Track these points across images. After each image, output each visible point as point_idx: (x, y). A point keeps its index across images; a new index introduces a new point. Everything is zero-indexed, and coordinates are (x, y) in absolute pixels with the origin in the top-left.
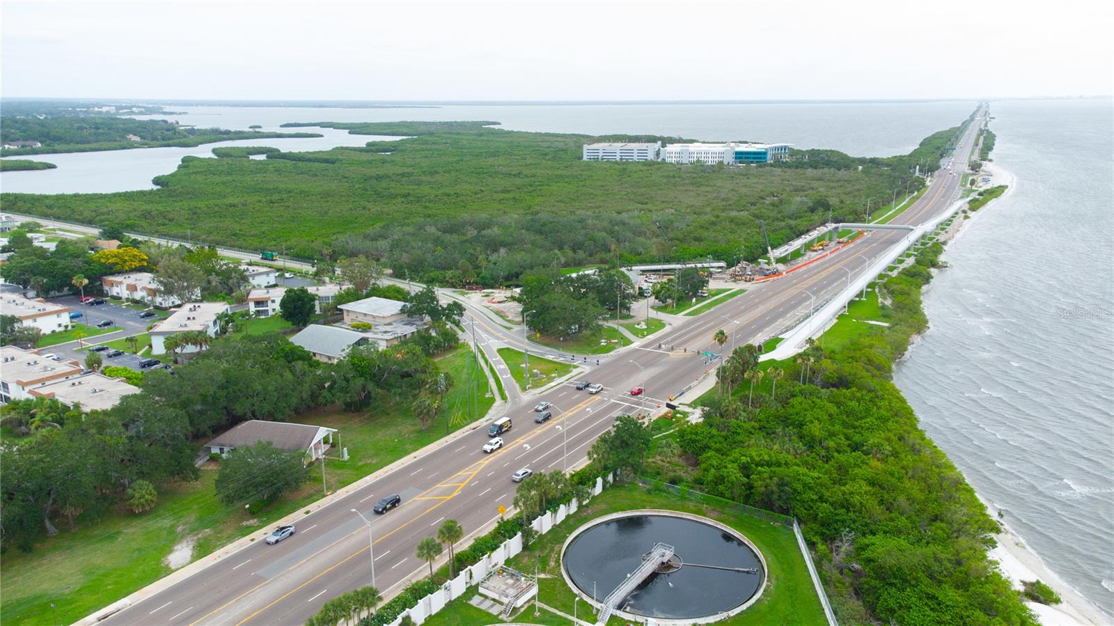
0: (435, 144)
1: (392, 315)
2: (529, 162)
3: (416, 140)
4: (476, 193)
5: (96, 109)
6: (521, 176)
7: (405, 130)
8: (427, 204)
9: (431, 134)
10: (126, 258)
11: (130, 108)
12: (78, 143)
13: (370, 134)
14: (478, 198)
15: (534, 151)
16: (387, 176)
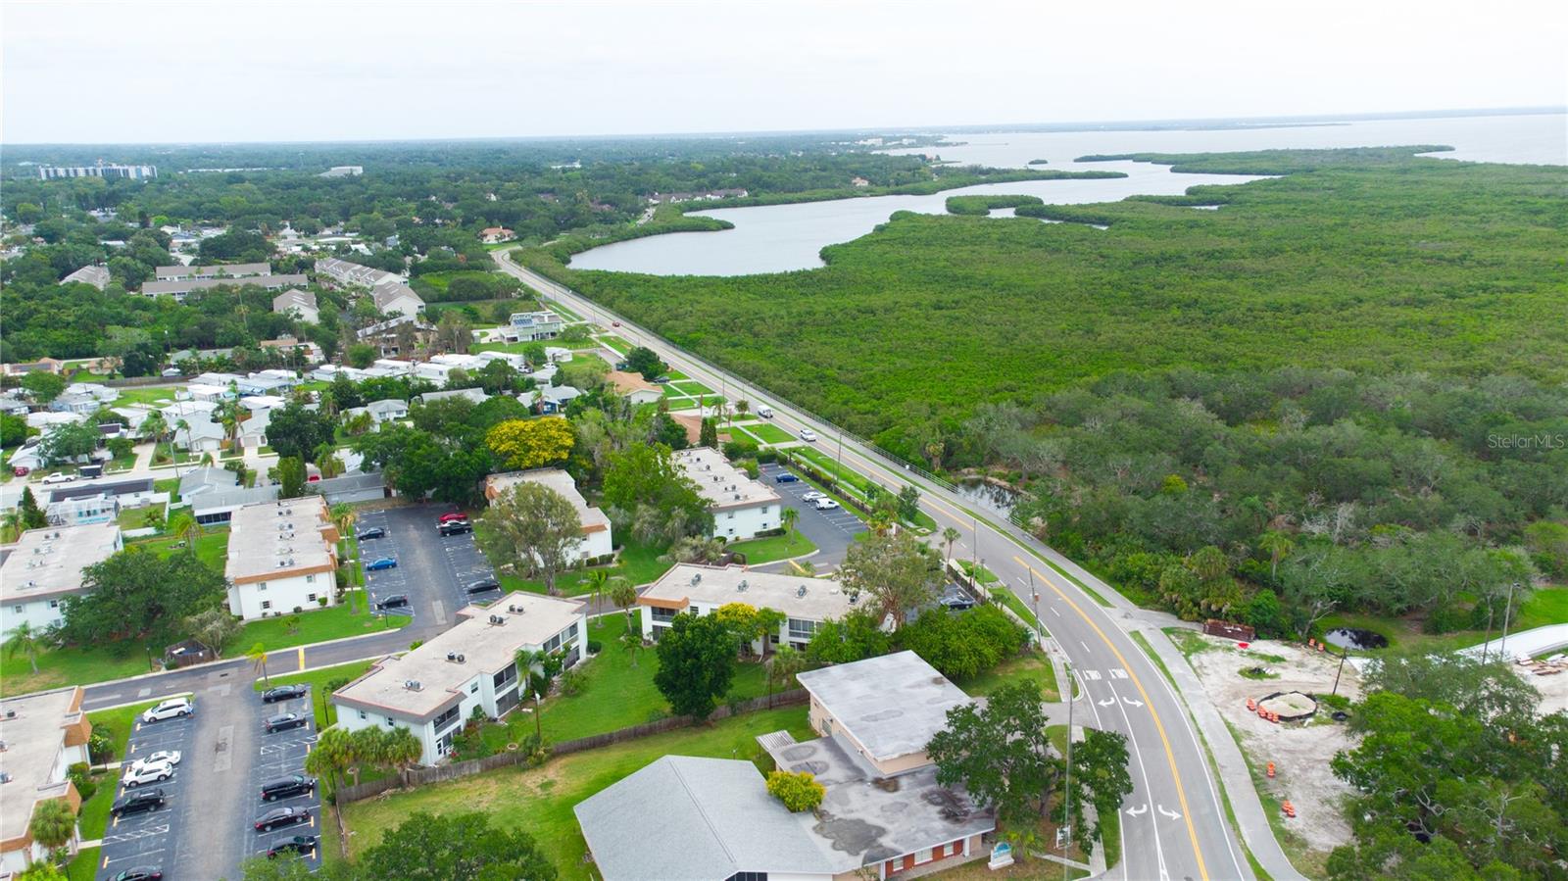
0: (1308, 189)
1: (902, 756)
2: (1493, 229)
3: (1275, 183)
4: (1343, 306)
5: (861, 142)
6: (1467, 263)
7: (1265, 165)
8: (1226, 329)
9: (1310, 171)
10: (532, 443)
11: (901, 139)
12: (789, 192)
13: (1203, 172)
14: (1344, 319)
15: (1511, 204)
16: (1179, 257)
